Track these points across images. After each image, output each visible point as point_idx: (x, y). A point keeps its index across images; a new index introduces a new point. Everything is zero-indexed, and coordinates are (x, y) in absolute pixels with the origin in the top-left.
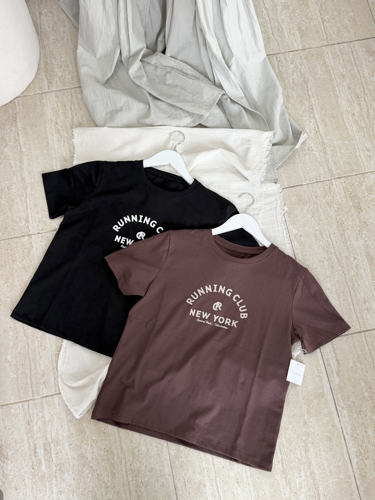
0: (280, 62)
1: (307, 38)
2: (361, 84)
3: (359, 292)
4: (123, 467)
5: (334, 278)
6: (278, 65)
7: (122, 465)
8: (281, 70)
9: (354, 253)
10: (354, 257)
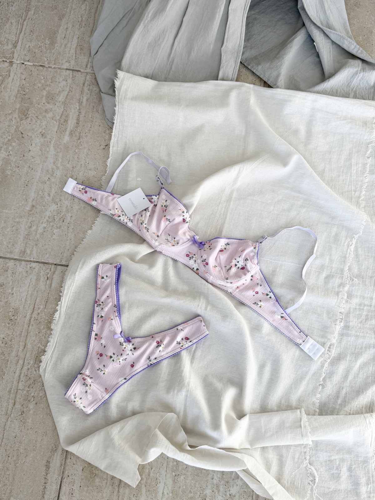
4: (18, 369)
7: (18, 366)
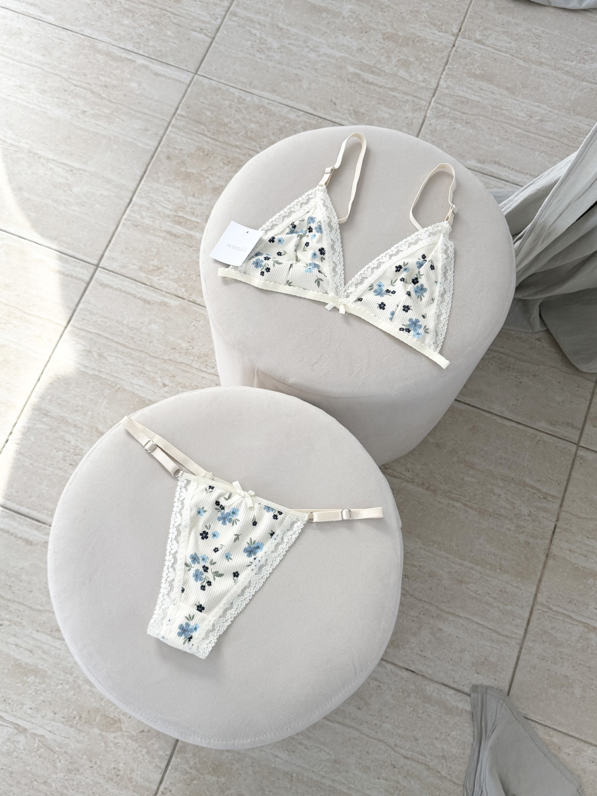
0: (542, 497)
1: (566, 574)
2: (427, 601)
3: (118, 359)
5: (159, 340)
6: (539, 490)
8: (527, 488)
9: (173, 390)
10: (167, 386)
